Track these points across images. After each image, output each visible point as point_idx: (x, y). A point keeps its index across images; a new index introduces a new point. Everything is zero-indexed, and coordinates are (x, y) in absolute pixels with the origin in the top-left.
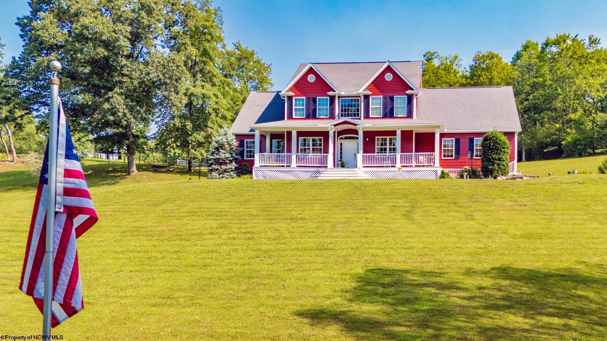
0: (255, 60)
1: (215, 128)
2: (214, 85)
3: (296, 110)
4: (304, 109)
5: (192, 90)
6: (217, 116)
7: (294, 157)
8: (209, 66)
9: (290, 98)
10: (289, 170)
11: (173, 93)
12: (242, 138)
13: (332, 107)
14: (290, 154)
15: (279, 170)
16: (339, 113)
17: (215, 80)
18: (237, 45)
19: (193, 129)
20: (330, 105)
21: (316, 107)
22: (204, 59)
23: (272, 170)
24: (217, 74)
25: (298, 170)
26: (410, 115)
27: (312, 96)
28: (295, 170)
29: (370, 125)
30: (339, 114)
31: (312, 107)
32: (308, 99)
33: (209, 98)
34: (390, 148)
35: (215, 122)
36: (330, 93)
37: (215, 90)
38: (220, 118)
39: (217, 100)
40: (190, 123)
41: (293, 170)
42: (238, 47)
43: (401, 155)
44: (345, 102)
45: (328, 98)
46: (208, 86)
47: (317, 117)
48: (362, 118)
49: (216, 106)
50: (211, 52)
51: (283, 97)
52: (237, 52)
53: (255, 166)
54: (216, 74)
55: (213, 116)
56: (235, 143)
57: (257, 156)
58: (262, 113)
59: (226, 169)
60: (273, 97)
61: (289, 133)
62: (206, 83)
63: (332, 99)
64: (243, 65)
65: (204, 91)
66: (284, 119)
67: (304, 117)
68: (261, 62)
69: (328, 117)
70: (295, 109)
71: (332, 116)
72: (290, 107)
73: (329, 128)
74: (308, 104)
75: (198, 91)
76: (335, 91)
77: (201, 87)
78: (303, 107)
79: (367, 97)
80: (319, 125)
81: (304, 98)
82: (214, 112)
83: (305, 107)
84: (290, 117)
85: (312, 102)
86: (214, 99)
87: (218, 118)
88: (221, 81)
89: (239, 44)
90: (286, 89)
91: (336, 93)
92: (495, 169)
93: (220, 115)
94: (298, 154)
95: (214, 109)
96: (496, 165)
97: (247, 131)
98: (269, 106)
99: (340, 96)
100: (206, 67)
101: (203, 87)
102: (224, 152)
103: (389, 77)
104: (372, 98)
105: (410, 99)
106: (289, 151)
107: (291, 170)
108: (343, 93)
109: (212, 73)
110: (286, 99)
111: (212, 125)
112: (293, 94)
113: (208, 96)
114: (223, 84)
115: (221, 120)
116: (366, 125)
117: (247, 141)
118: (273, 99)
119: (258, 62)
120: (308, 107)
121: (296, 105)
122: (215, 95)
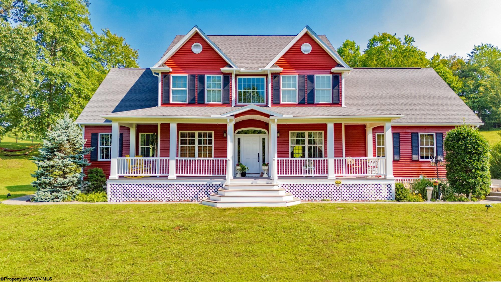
0: (123, 46)
1: (76, 109)
2: (76, 64)
3: (174, 92)
4: (186, 90)
5: (50, 68)
6: (79, 97)
7: (173, 164)
8: (71, 45)
9: (166, 75)
10: (165, 183)
11: (18, 70)
12: (95, 131)
13: (226, 88)
14: (167, 158)
15: (149, 183)
16: (236, 97)
17: (77, 59)
18: (107, 32)
19: (50, 111)
20: (224, 87)
21: (204, 88)
22: (66, 37)
23: (138, 183)
24: (80, 54)
25: (178, 183)
26: (337, 102)
27: (197, 73)
28: (175, 183)
29: (291, 116)
30: (236, 99)
31: (198, 88)
32: (193, 77)
33: (69, 77)
34: (309, 147)
35: (77, 103)
36: (225, 69)
37: (77, 69)
38: (83, 99)
39: (79, 80)
40: (47, 104)
41: (172, 183)
42: (107, 33)
43: (335, 161)
44: (245, 82)
45: (222, 76)
46: (70, 65)
47: (206, 102)
48: (270, 105)
49: (76, 86)
50: (73, 30)
51: (155, 73)
52: (106, 38)
53: (111, 177)
54: (78, 53)
55: (75, 96)
56: (82, 140)
57: (114, 162)
58: (125, 95)
59: (63, 184)
60: (140, 75)
61: (166, 127)
62: (68, 63)
63: (227, 78)
64: (112, 50)
65: (64, 70)
66: (157, 104)
67: (187, 102)
68: (129, 47)
69: (221, 103)
70: (173, 90)
71: (227, 102)
72: (166, 88)
73: (228, 121)
74: (192, 84)
75: (58, 70)
76: (231, 67)
77: (61, 66)
78: (185, 89)
79: (275, 76)
80: (213, 116)
81: (187, 75)
82: (74, 92)
83: (187, 89)
84: (166, 102)
85: (198, 82)
86: (75, 78)
87: (81, 99)
88: (84, 60)
89: (108, 31)
90: (160, 62)
91: (234, 70)
92: (479, 184)
93: (83, 96)
94: (177, 158)
95: (74, 90)
96: (478, 178)
97: (101, 122)
98: (134, 85)
99: (238, 73)
100: (67, 45)
101: (63, 65)
102: (62, 155)
103: (306, 48)
104: (282, 77)
105: (337, 78)
106: (166, 152)
107: (168, 183)
108: (243, 70)
109: (75, 52)
110: (160, 76)
111: (73, 106)
112: (171, 70)
113: (68, 75)
114: (87, 64)
115: (84, 101)
116: (284, 116)
117: (102, 135)
118: (140, 78)
119: (126, 47)
120: (192, 88)
121: (174, 86)
122: (77, 74)
